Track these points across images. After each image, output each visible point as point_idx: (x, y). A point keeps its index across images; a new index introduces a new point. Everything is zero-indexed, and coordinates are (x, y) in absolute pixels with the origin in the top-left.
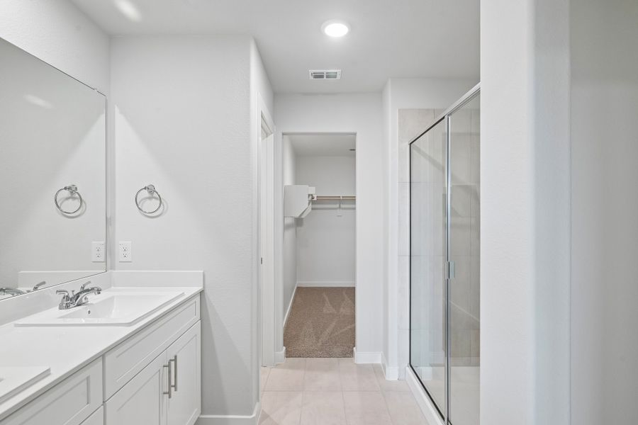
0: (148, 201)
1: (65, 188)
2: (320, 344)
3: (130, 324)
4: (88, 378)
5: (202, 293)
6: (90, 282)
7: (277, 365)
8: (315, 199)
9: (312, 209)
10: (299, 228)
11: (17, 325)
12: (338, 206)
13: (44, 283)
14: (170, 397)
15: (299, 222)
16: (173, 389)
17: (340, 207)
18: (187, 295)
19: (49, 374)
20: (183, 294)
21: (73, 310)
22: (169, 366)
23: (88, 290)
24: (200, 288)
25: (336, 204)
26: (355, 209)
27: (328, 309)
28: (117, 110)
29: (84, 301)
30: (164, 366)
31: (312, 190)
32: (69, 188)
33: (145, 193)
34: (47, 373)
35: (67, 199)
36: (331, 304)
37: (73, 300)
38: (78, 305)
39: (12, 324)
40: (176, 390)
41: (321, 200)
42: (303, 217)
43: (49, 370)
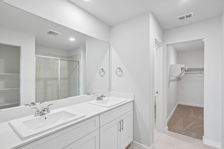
0: (119, 72)
1: (101, 69)
2: (185, 129)
3: (108, 107)
4: (95, 120)
5: (133, 101)
6: (104, 94)
7: (164, 132)
8: (187, 69)
9: (185, 74)
10: (179, 81)
11: (87, 103)
12: (199, 72)
13: (95, 93)
14: (120, 132)
15: (179, 79)
16: (122, 130)
17: (200, 73)
18: (128, 101)
19: (85, 117)
20: (126, 101)
21: (99, 101)
22: (120, 122)
23: (103, 96)
24: (133, 100)
25: (198, 71)
26: (203, 73)
27: (192, 115)
28: (112, 47)
29: (102, 99)
30: (119, 122)
31: (183, 66)
32: (102, 69)
33: (118, 70)
34: (85, 116)
35: (102, 72)
36: (194, 114)
37: (99, 99)
38: (100, 100)
39: (86, 102)
40: (123, 130)
41: (189, 70)
42: (180, 77)
43: (85, 115)
